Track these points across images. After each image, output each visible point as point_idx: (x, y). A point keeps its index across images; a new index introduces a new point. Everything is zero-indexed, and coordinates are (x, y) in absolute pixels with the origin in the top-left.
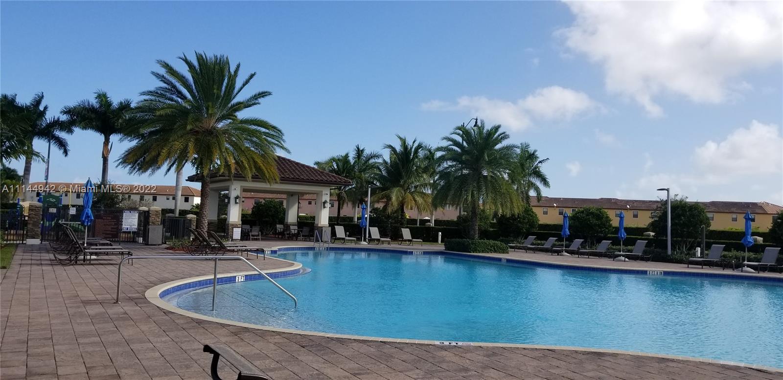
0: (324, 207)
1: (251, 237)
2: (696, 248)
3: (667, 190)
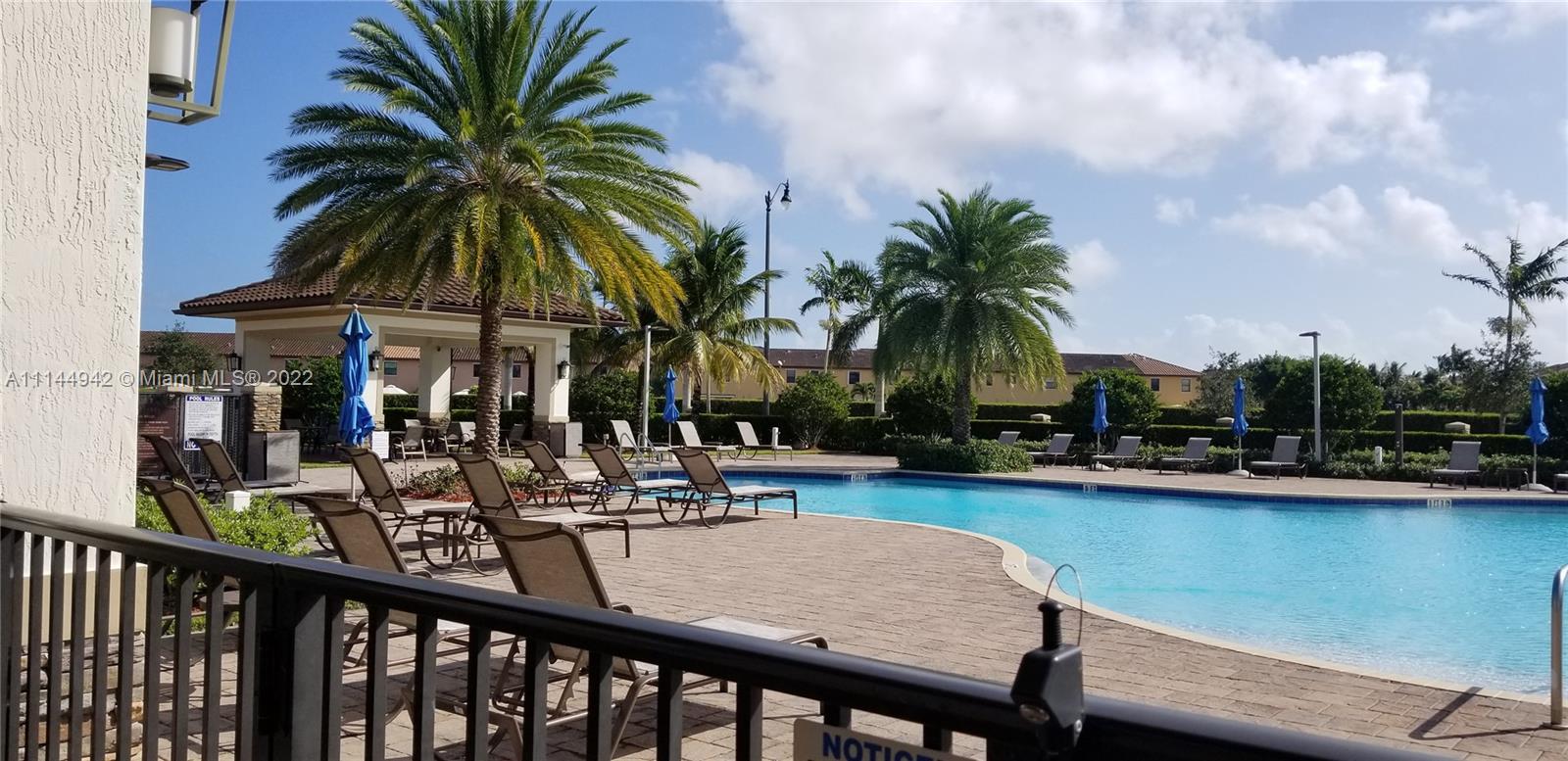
0: (560, 376)
1: (404, 453)
2: (1372, 449)
3: (1315, 335)
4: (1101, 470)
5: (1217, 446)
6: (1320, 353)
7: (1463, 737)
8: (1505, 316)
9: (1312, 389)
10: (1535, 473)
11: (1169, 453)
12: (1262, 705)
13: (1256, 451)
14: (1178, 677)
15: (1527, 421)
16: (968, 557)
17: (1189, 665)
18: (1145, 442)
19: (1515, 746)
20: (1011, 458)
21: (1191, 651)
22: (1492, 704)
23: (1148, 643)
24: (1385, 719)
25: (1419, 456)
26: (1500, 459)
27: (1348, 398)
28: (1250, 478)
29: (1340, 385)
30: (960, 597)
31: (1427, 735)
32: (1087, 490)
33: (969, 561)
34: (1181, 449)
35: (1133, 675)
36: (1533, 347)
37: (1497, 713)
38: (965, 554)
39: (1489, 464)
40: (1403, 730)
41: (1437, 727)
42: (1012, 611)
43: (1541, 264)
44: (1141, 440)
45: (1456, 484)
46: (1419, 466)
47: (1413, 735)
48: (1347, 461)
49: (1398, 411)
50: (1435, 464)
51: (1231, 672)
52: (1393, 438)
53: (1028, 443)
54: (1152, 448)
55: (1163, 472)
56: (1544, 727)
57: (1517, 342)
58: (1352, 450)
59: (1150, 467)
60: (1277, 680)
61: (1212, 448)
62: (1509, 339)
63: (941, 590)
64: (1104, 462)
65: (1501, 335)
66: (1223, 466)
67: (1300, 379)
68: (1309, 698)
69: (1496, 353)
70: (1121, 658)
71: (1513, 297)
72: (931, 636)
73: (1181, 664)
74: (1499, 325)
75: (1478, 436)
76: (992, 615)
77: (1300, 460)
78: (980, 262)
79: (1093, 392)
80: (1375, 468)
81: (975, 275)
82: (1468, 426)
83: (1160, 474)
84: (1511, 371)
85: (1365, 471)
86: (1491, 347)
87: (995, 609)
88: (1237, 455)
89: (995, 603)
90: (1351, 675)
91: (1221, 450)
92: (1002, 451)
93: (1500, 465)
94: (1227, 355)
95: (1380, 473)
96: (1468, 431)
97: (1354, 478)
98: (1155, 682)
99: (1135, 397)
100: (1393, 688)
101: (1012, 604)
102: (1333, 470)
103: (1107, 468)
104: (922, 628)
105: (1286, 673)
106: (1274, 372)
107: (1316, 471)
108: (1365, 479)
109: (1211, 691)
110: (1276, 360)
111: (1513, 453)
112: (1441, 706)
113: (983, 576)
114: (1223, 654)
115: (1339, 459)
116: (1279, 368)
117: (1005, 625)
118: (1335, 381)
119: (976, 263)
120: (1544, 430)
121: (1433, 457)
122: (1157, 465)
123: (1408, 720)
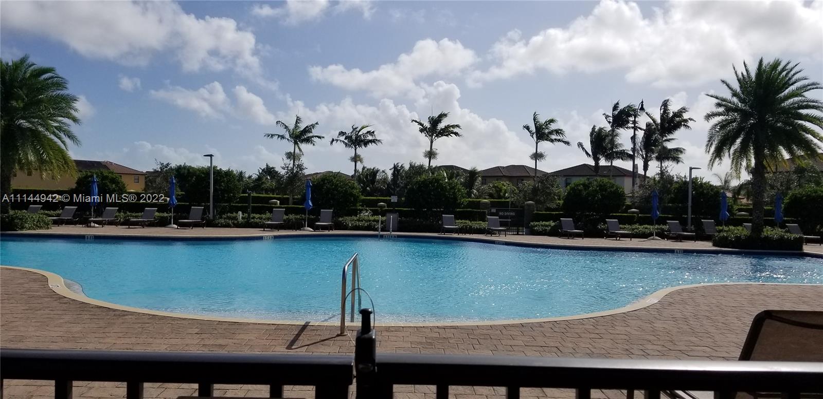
2: (237, 213)
3: (211, 156)
4: (94, 227)
5: (159, 212)
6: (213, 165)
7: (308, 345)
8: (292, 151)
9: (209, 183)
10: (306, 222)
11: (133, 217)
12: (216, 345)
13: (181, 215)
14: (169, 337)
15: (303, 200)
16: (25, 283)
17: (174, 330)
18: (119, 211)
19: (329, 346)
20: (38, 221)
21: (173, 322)
22: (317, 328)
23: (148, 321)
24: (273, 343)
25: (257, 216)
26: (292, 216)
27: (226, 188)
28: (178, 228)
29: (223, 182)
30: (27, 308)
31: (293, 347)
32: (88, 239)
33: (26, 285)
34: (140, 214)
35: (146, 339)
36: (305, 166)
37: (318, 333)
38: (22, 281)
39: (287, 219)
40: (283, 346)
41: (297, 342)
42: (64, 312)
43: (307, 130)
44: (118, 210)
45: (275, 228)
46: (258, 220)
47: (287, 348)
48: (225, 219)
49: (249, 194)
50: (264, 219)
51: (197, 330)
52: (246, 208)
53: (46, 212)
54: (123, 214)
55: (130, 227)
56: (338, 335)
57: (297, 163)
58: (227, 213)
59: (122, 224)
60: (220, 331)
61: (157, 214)
62: (294, 162)
63: (12, 305)
64: (95, 222)
65: (291, 160)
66: (163, 223)
67: (203, 177)
68: (237, 338)
69: (289, 168)
70: (136, 331)
71: (296, 143)
72: (13, 333)
73: (170, 330)
74: (290, 156)
75: (283, 206)
76: (52, 316)
77: (203, 219)
78: (20, 101)
79: (89, 182)
80: (238, 222)
81: (16, 109)
82: (278, 202)
83: (129, 228)
84: (295, 176)
85: (233, 223)
86: (287, 166)
87: (52, 312)
88: (170, 217)
89: (51, 309)
90: (254, 324)
91: (161, 214)
92: (32, 217)
93: (292, 219)
94: (164, 164)
95: (240, 224)
96: (279, 204)
97: (228, 227)
98: (158, 341)
99: (114, 186)
100: (273, 327)
101: (62, 308)
102: (219, 223)
103: (98, 226)
104: (6, 330)
105: (224, 327)
106: (184, 173)
107: (211, 224)
108: (233, 227)
109: (189, 342)
110: (185, 167)
111: (296, 214)
112: (296, 333)
113: (37, 294)
114: (190, 322)
115: (221, 218)
116: (186, 171)
117: (62, 321)
118: (220, 179)
119: (17, 102)
120: (311, 204)
121: (263, 216)
122: (127, 223)
123: (284, 341)
